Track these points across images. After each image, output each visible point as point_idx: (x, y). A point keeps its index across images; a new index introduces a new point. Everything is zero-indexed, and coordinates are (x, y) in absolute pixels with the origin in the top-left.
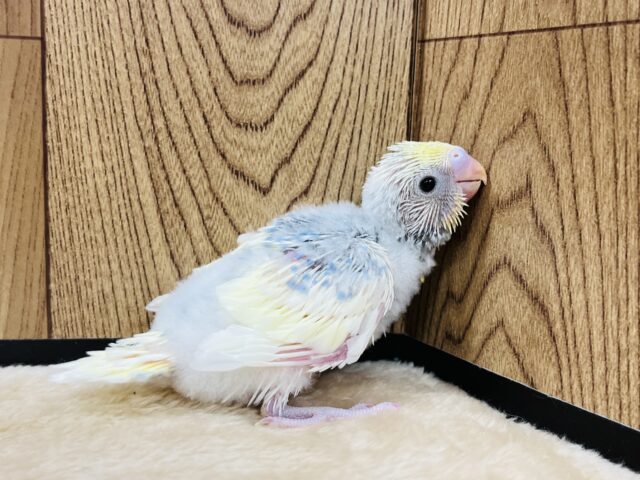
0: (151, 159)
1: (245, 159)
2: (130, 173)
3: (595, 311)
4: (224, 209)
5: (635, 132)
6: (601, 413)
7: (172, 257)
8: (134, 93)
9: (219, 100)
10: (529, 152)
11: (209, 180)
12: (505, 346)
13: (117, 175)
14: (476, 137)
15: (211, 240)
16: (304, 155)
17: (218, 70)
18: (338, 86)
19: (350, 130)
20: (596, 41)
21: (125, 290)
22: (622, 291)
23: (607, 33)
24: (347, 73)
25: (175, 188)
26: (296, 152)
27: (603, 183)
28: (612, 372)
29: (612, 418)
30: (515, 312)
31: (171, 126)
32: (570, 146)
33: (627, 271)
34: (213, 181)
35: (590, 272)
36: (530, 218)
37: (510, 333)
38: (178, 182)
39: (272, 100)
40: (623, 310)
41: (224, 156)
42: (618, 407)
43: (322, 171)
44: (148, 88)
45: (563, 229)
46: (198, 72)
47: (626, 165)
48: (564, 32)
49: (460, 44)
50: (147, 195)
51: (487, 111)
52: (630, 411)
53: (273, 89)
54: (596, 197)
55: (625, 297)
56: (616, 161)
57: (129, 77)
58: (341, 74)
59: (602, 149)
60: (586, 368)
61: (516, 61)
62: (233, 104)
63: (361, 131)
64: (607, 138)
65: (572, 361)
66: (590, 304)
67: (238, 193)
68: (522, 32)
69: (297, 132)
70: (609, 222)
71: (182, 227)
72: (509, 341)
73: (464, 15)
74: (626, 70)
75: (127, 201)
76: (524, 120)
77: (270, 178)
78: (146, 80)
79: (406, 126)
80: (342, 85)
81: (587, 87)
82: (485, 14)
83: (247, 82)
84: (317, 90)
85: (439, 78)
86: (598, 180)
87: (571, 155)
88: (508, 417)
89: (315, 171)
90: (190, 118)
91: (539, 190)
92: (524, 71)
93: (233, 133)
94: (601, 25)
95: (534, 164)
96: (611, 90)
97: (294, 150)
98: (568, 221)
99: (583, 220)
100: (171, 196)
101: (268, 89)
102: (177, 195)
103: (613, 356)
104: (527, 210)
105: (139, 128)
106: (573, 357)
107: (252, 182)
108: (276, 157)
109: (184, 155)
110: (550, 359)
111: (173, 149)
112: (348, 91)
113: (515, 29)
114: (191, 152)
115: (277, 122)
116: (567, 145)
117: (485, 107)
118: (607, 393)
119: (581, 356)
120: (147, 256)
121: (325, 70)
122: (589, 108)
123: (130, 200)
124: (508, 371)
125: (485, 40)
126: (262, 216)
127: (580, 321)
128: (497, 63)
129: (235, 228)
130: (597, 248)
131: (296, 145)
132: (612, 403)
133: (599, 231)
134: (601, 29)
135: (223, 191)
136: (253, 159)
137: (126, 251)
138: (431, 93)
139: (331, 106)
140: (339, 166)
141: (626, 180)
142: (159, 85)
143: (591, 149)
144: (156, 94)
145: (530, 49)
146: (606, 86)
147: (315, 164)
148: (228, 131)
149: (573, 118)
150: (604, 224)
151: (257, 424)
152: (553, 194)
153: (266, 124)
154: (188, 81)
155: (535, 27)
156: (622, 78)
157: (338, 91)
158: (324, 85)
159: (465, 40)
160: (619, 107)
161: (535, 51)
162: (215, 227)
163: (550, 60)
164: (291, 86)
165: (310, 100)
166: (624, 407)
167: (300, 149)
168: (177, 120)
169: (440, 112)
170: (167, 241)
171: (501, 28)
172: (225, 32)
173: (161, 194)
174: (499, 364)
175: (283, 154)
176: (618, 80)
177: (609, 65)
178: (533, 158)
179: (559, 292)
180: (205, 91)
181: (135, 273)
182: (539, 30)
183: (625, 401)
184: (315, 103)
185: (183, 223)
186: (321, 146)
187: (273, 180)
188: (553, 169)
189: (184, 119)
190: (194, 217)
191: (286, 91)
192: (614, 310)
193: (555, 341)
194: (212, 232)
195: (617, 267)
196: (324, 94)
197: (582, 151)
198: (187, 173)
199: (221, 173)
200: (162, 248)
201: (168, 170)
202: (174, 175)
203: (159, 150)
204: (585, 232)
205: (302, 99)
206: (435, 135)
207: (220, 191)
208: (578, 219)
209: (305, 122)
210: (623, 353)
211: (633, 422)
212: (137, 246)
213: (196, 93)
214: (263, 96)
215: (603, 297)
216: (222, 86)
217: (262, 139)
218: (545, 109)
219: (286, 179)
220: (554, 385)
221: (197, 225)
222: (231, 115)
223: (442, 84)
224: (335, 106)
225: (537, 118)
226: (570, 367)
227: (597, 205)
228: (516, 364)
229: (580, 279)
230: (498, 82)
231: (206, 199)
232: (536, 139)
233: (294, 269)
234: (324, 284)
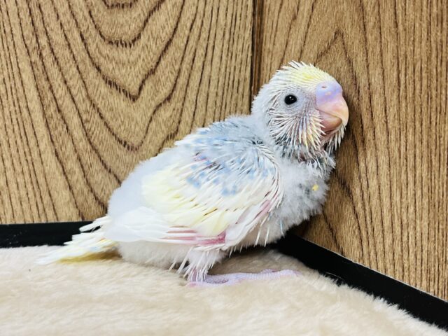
0: (36, 72)
1: (117, 71)
2: (19, 84)
3: (385, 193)
4: (100, 114)
5: (412, 48)
6: (390, 275)
7: (57, 155)
8: (21, 16)
9: (93, 21)
11: (86, 89)
13: (8, 86)
14: (302, 52)
15: (89, 140)
16: (167, 67)
18: (194, 8)
19: (205, 45)
21: (17, 183)
22: (403, 177)
25: (57, 96)
26: (160, 65)
27: (390, 90)
28: (397, 242)
29: (397, 279)
30: (330, 195)
31: (53, 45)
33: (407, 161)
34: (90, 90)
35: (382, 161)
37: (326, 213)
38: (60, 91)
39: (138, 21)
40: (404, 192)
41: (98, 69)
42: (401, 270)
43: (182, 81)
44: (33, 12)
45: (363, 128)
47: (406, 76)
50: (34, 102)
51: (309, 30)
52: (409, 273)
53: (139, 11)
54: (385, 101)
55: (405, 182)
56: (399, 72)
57: (16, 2)
59: (389, 62)
60: (379, 239)
62: (105, 25)
63: (214, 47)
64: (393, 54)
65: (369, 234)
66: (382, 187)
67: (111, 100)
69: (160, 48)
70: (394, 121)
71: (65, 129)
72: (326, 219)
75: (17, 108)
76: (335, 38)
77: (138, 87)
78: (31, 5)
79: (250, 43)
80: (197, 8)
81: (379, 12)
83: (117, 6)
84: (176, 11)
85: (275, 3)
86: (386, 87)
87: (368, 67)
89: (176, 81)
90: (69, 37)
93: (106, 49)
95: (343, 74)
96: (395, 14)
97: (158, 63)
98: (366, 121)
99: (376, 120)
100: (54, 103)
101: (136, 12)
102: (60, 102)
103: (398, 229)
105: (26, 46)
106: (370, 231)
107: (123, 90)
108: (144, 69)
109: (65, 68)
110: (354, 232)
111: (56, 64)
112: (202, 12)
114: (71, 66)
115: (143, 39)
116: (365, 58)
117: (308, 27)
118: (394, 259)
119: (375, 229)
120: (35, 155)
122: (380, 28)
123: (19, 107)
124: (325, 243)
126: (133, 120)
127: (375, 201)
129: (109, 129)
130: (386, 142)
131: (160, 59)
132: (397, 267)
133: (387, 129)
135: (99, 98)
136: (124, 71)
137: (18, 151)
138: (270, 14)
139: (189, 25)
140: (196, 76)
141: (406, 87)
142: (42, 9)
143: (382, 62)
144: (39, 17)
146: (392, 11)
147: (176, 74)
148: (101, 47)
149: (369, 37)
150: (391, 123)
152: (355, 99)
153: (134, 41)
154: (67, 5)
156: (403, 4)
157: (194, 12)
158: (182, 8)
160: (401, 28)
162: (93, 129)
164: (155, 9)
165: (171, 21)
166: (406, 270)
167: (163, 62)
168: (58, 38)
169: (276, 31)
170: (52, 141)
173: (46, 102)
174: (319, 237)
175: (149, 66)
176: (400, 6)
178: (342, 70)
179: (360, 178)
180: (81, 14)
181: (26, 169)
183: (406, 265)
184: (175, 23)
185: (65, 126)
186: (180, 59)
187: (141, 89)
188: (355, 78)
189: (64, 38)
190: (74, 121)
191: (150, 13)
192: (398, 193)
193: (357, 218)
194: (91, 133)
195: (400, 158)
196: (182, 15)
197: (376, 63)
198: (68, 83)
199: (97, 83)
200: (49, 147)
201: (52, 82)
202: (57, 86)
203: (43, 64)
204: (378, 130)
205: (164, 20)
206: (273, 50)
207: (96, 99)
208: (372, 120)
209: (167, 40)
210: (405, 227)
211: (412, 281)
212: (26, 146)
213: (74, 16)
214: (131, 18)
215: (391, 182)
216: (96, 9)
217: (131, 54)
218: (350, 29)
219: (152, 87)
220: (357, 253)
221: (77, 128)
222: (104, 34)
223: (278, 7)
224: (192, 26)
225: (344, 36)
226: (368, 238)
227: (386, 107)
228: (331, 237)
229: (374, 168)
230: (317, 6)
231: (84, 106)
232: (344, 53)
233: (194, 167)
234: (215, 181)
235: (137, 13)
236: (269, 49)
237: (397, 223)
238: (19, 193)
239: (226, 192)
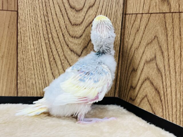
0: (47, 46)
1: (74, 47)
2: (41, 50)
3: (174, 94)
4: (68, 61)
6: (174, 123)
7: (53, 74)
8: (43, 27)
9: (67, 30)
10: (156, 47)
11: (64, 52)
12: (147, 102)
13: (38, 50)
14: (140, 42)
15: (64, 69)
16: (91, 46)
17: (67, 21)
20: (176, 17)
21: (39, 83)
22: (182, 88)
23: (180, 15)
25: (54, 54)
26: (89, 45)
27: (177, 57)
28: (178, 111)
29: (178, 124)
30: (150, 93)
31: (53, 37)
32: (168, 47)
34: (65, 53)
35: (173, 83)
36: (155, 66)
37: (149, 99)
38: (55, 53)
39: (82, 30)
40: (182, 94)
41: (68, 46)
42: (179, 121)
44: (47, 26)
45: (165, 70)
46: (61, 21)
48: (167, 14)
49: (136, 16)
50: (46, 56)
53: (83, 27)
54: (175, 61)
56: (181, 52)
57: (42, 22)
59: (177, 48)
60: (170, 110)
61: (153, 21)
62: (71, 31)
64: (179, 45)
65: (166, 108)
66: (172, 92)
67: (72, 56)
68: (155, 13)
69: (89, 39)
70: (178, 69)
72: (148, 101)
73: (138, 7)
75: (40, 58)
76: (155, 38)
77: (81, 52)
78: (47, 24)
81: (173, 30)
82: (144, 7)
83: (75, 25)
85: (130, 25)
86: (175, 57)
87: (168, 49)
88: (147, 123)
90: (59, 35)
91: (158, 58)
92: (155, 24)
93: (71, 39)
94: (178, 12)
95: (157, 51)
96: (180, 31)
98: (167, 68)
99: (171, 68)
100: (53, 57)
102: (54, 56)
103: (178, 107)
104: (155, 64)
105: (44, 37)
106: (167, 106)
108: (83, 46)
109: (57, 45)
110: (160, 107)
111: (54, 43)
113: (153, 12)
114: (59, 44)
115: (83, 36)
117: (143, 34)
118: (176, 117)
119: (169, 106)
120: (45, 74)
122: (174, 36)
123: (41, 57)
124: (148, 109)
125: (144, 15)
127: (169, 96)
128: (147, 22)
130: (175, 76)
131: (89, 43)
132: (178, 120)
133: (175, 71)
134: (178, 14)
136: (76, 47)
137: (40, 72)
138: (128, 29)
142: (50, 25)
143: (174, 48)
144: (49, 28)
145: (157, 18)
146: (179, 30)
148: (69, 39)
149: (169, 39)
150: (177, 69)
151: (76, 123)
152: (162, 60)
153: (80, 37)
154: (58, 24)
155: (158, 12)
159: (138, 15)
160: (182, 36)
161: (158, 19)
162: (65, 66)
163: (163, 22)
164: (88, 26)
168: (55, 35)
169: (130, 35)
170: (51, 69)
171: (149, 12)
172: (69, 11)
173: (50, 56)
174: (145, 107)
175: (85, 45)
176: (182, 29)
177: (180, 24)
178: (157, 49)
179: (163, 88)
180: (63, 27)
181: (42, 78)
182: (160, 13)
183: (181, 120)
185: (56, 64)
188: (162, 53)
189: (57, 35)
190: (59, 63)
191: (86, 28)
192: (179, 94)
193: (162, 101)
194: (64, 67)
195: (180, 82)
197: (171, 48)
198: (57, 50)
199: (67, 50)
200: (50, 71)
201: (52, 49)
202: (54, 51)
203: (50, 43)
204: (171, 71)
206: (128, 41)
207: (67, 56)
208: (169, 67)
212: (43, 71)
213: (60, 28)
214: (79, 29)
215: (176, 90)
216: (68, 26)
217: (79, 41)
218: (161, 36)
219: (85, 52)
220: (161, 114)
221: (60, 65)
222: (70, 34)
223: (131, 27)
225: (158, 38)
226: (166, 109)
227: (175, 64)
228: (150, 108)
229: (169, 85)
230: (147, 27)
231: (62, 58)
232: (158, 44)
233: (81, 75)
234: (90, 78)
235: (82, 27)
238: (39, 86)
239: (95, 82)
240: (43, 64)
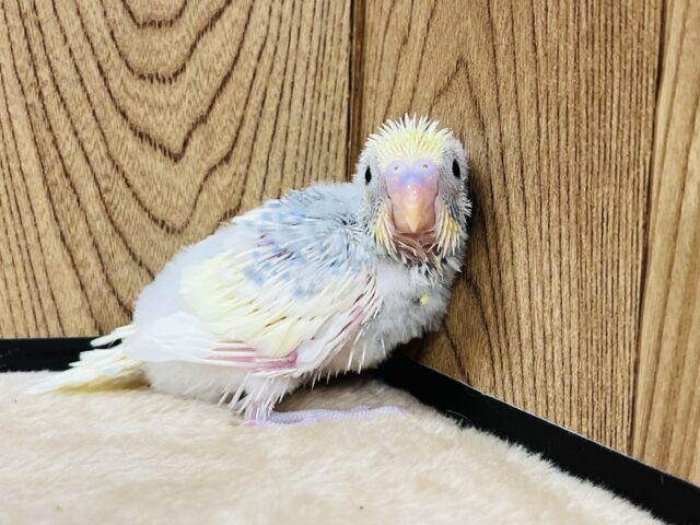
0: (34, 119)
1: (151, 118)
2: (8, 136)
3: (522, 291)
4: (126, 180)
5: (555, 81)
6: (530, 411)
7: (63, 239)
8: (13, 38)
9: (117, 46)
10: (462, 108)
11: (106, 144)
12: (443, 338)
14: (414, 90)
15: (110, 218)
16: (223, 112)
17: (115, 9)
18: (264, 28)
19: (279, 82)
21: (5, 280)
22: (546, 267)
24: (275, 12)
25: (64, 154)
26: (214, 109)
27: (527, 142)
29: (540, 416)
31: (58, 79)
33: (550, 243)
34: (112, 145)
35: (518, 245)
38: (69, 146)
39: (182, 46)
40: (547, 289)
41: (124, 115)
42: (545, 402)
43: (246, 132)
44: (30, 32)
45: (492, 197)
46: (91, 12)
47: (547, 121)
50: (30, 162)
51: (424, 58)
52: (555, 406)
53: (183, 32)
54: (521, 158)
55: (548, 274)
56: (539, 115)
57: (6, 18)
58: (266, 14)
59: (526, 102)
60: (516, 359)
62: (134, 50)
63: (293, 83)
64: (530, 90)
65: (503, 351)
66: (518, 283)
67: (142, 160)
69: (214, 85)
70: (532, 187)
71: (75, 201)
72: (447, 332)
74: (547, 10)
75: (6, 171)
76: (457, 70)
77: (182, 141)
78: (27, 23)
79: (347, 79)
80: (268, 28)
81: (513, 30)
83: (151, 24)
84: (237, 33)
85: (380, 18)
86: (523, 139)
87: (499, 110)
89: (238, 133)
90: (82, 69)
91: (471, 152)
92: (457, 10)
93: (135, 86)
95: (467, 121)
97: (211, 107)
98: (497, 188)
99: (510, 186)
100: (60, 164)
101: (178, 33)
102: (68, 162)
103: (539, 343)
105: (20, 82)
106: (503, 346)
107: (160, 146)
108: (190, 116)
109: (76, 114)
110: (484, 350)
111: (62, 107)
112: (275, 34)
114: (84, 111)
115: (189, 72)
116: (495, 97)
117: (423, 54)
118: (535, 387)
119: (511, 345)
120: (32, 239)
121: (247, 9)
122: (514, 54)
123: (9, 169)
124: (446, 367)
126: (174, 189)
127: (509, 303)
129: (140, 202)
130: (523, 218)
131: (214, 101)
132: (540, 398)
133: (524, 198)
135: (124, 159)
137: (6, 232)
138: (373, 37)
139: (256, 52)
140: (267, 126)
141: (548, 137)
142: (43, 28)
143: (517, 102)
144: (39, 39)
146: (530, 28)
147: (237, 124)
148: (129, 84)
149: (500, 66)
150: (529, 189)
152: (483, 156)
153: (176, 75)
154: (78, 23)
156: (543, 18)
157: (264, 34)
158: (246, 27)
160: (541, 52)
162: (115, 202)
164: (206, 29)
165: (230, 46)
166: (550, 402)
167: (218, 106)
168: (65, 70)
169: (382, 60)
170: (57, 219)
173: (48, 162)
174: (439, 359)
175: (198, 111)
176: (539, 21)
177: (532, 4)
178: (466, 115)
179: (490, 271)
180: (99, 35)
181: (18, 259)
183: (550, 395)
184: (235, 49)
185: (75, 197)
186: (244, 102)
187: (186, 144)
188: (483, 126)
189: (74, 70)
190: (88, 191)
191: (200, 35)
192: (539, 290)
193: (487, 329)
194: (112, 207)
195: (541, 239)
196: (246, 38)
197: (509, 104)
198: (79, 136)
199: (122, 136)
200: (51, 227)
201: (56, 132)
202: (64, 139)
203: (44, 107)
204: (512, 200)
205: (219, 43)
206: (377, 88)
207: (121, 158)
208: (505, 185)
209: (224, 73)
210: (548, 339)
211: (558, 418)
212: (19, 226)
213: (88, 39)
214: (171, 42)
215: (529, 274)
216: (120, 29)
217: (171, 93)
218: (475, 56)
219: (202, 142)
220: (488, 380)
221: (93, 200)
222: (133, 65)
223: (383, 27)
224: (260, 53)
225: (469, 66)
226: (501, 358)
227: (522, 167)
229: (509, 255)
230: (433, 24)
231: (103, 168)
232: (468, 91)
233: (256, 255)
234: (284, 276)
235: (181, 35)
236: (372, 88)
237: (538, 333)
238: (8, 294)
239: (299, 293)
240: (18, 197)
